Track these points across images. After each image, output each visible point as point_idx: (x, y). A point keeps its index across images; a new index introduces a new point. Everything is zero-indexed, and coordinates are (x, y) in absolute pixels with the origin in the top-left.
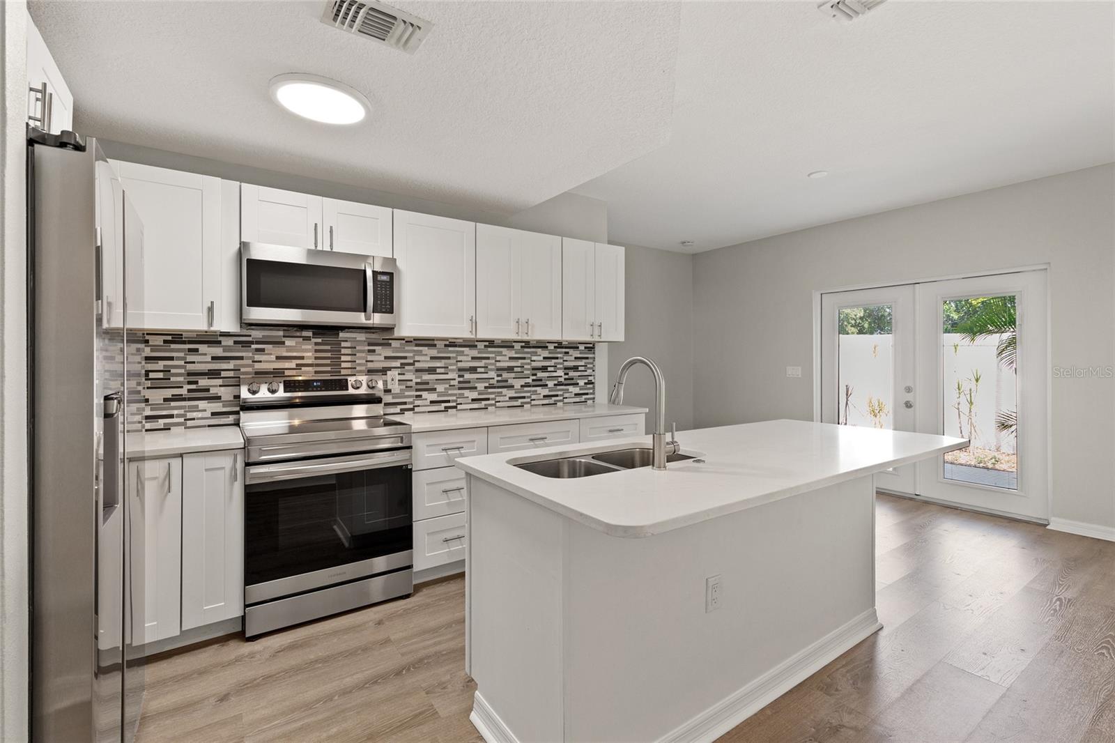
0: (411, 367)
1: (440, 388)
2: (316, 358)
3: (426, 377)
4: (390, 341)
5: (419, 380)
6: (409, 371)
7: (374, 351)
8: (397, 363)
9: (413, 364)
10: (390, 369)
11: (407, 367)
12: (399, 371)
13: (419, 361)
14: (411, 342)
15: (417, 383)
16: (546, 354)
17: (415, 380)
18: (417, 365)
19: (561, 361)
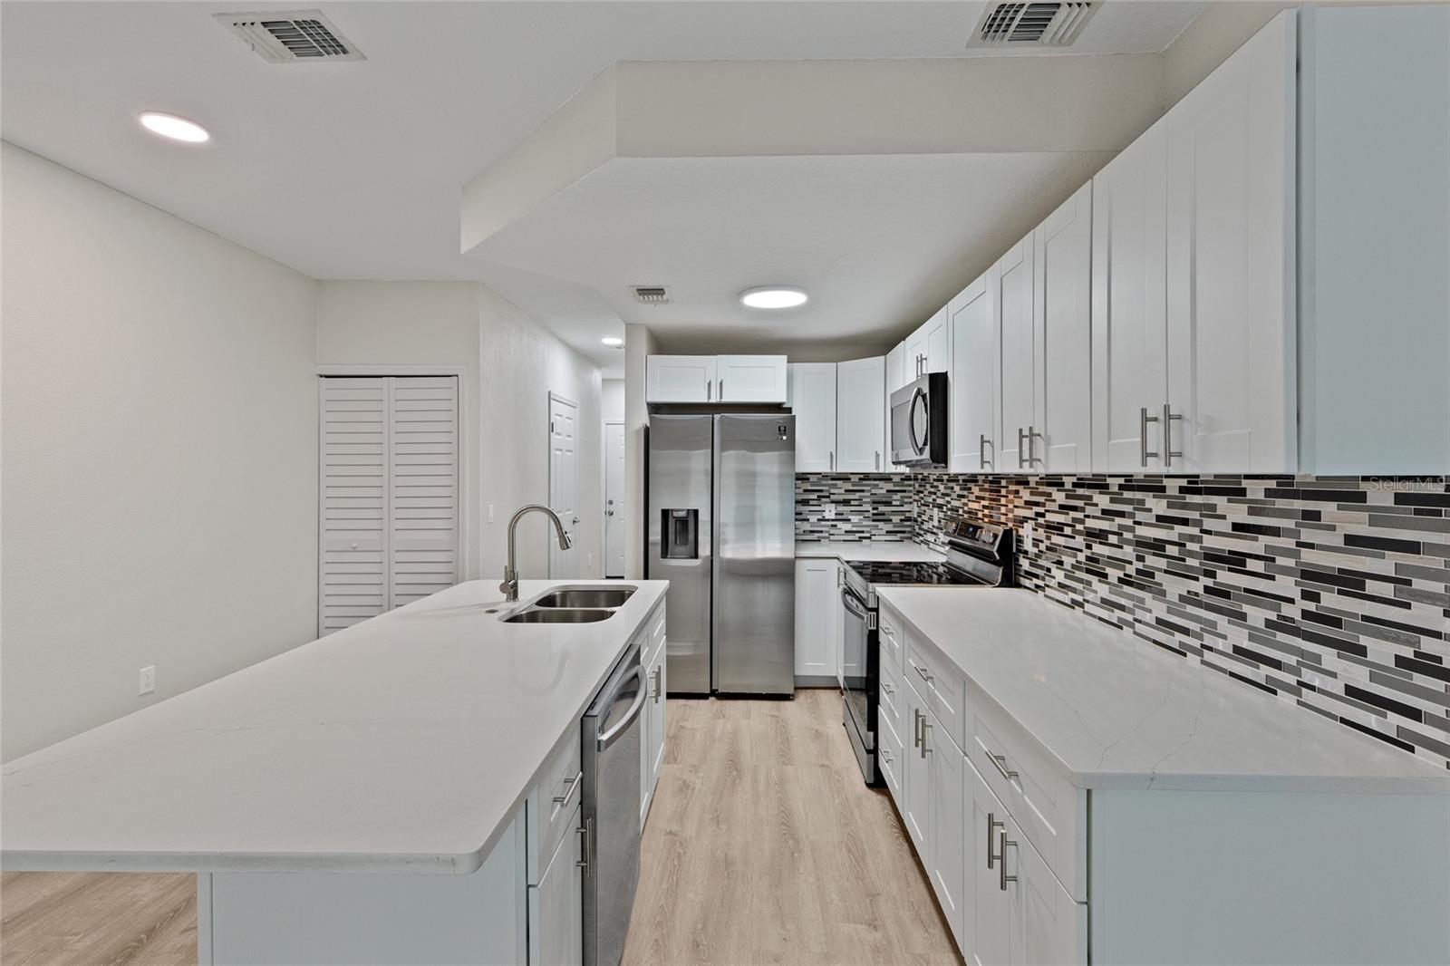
16: (1239, 513)
19: (1289, 543)
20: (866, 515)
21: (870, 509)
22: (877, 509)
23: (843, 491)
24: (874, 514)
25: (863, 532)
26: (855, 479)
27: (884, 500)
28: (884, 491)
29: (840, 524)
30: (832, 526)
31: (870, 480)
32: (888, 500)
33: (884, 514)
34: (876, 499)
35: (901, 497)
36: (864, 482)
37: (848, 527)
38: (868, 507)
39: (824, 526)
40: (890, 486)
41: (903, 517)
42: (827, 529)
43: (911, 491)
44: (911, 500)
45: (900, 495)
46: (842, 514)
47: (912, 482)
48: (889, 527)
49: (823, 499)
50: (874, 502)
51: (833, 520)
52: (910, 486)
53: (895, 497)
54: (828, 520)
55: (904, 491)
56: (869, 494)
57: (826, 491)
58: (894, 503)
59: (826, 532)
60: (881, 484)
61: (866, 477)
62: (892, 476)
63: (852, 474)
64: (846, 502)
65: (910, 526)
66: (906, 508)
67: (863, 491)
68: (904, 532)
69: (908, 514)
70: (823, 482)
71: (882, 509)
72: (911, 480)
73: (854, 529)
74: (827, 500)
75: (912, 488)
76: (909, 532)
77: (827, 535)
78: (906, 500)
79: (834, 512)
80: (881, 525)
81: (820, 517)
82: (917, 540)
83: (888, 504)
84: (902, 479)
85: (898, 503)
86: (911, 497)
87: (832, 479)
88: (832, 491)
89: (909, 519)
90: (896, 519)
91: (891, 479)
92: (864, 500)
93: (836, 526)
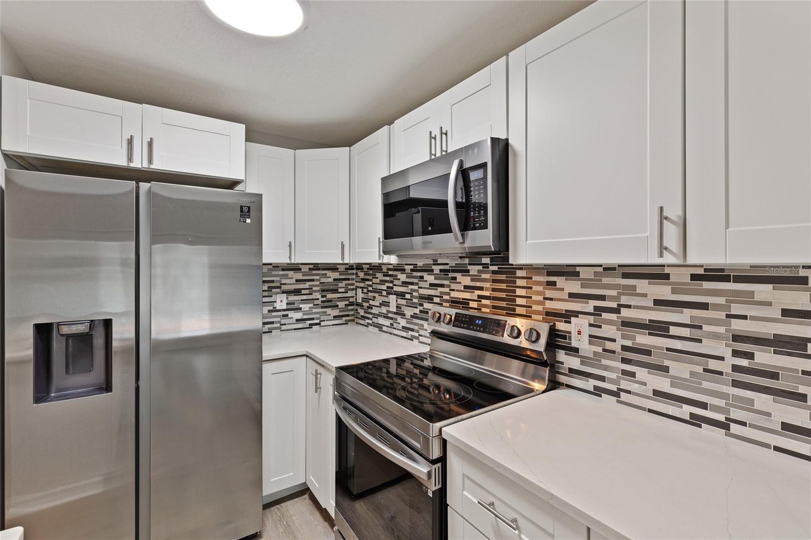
0: (613, 317)
1: (679, 369)
2: (494, 290)
3: (643, 339)
4: (578, 269)
5: (629, 343)
6: (610, 322)
7: (554, 284)
8: (590, 306)
9: (616, 311)
10: (576, 314)
11: (605, 315)
12: (591, 319)
13: (629, 307)
14: (614, 269)
15: (624, 348)
17: (621, 342)
18: (625, 312)
20: (316, 302)
21: (319, 297)
22: (326, 296)
23: (293, 281)
24: (323, 302)
25: (313, 319)
26: (305, 269)
27: (331, 287)
28: (331, 280)
29: (291, 314)
30: (284, 316)
31: (319, 269)
32: (334, 287)
33: (331, 301)
34: (325, 288)
35: (346, 284)
36: (314, 272)
37: (299, 315)
38: (317, 295)
39: (275, 317)
40: (336, 275)
41: (347, 303)
42: (278, 319)
43: (353, 279)
44: (354, 287)
45: (345, 282)
46: (294, 303)
47: (354, 271)
48: (336, 312)
49: (274, 290)
50: (323, 291)
51: (284, 310)
52: (353, 274)
53: (340, 285)
54: (279, 311)
55: (348, 279)
56: (318, 283)
57: (277, 281)
58: (340, 290)
59: (277, 322)
60: (329, 273)
61: (316, 267)
62: (338, 266)
63: (302, 264)
64: (297, 292)
65: (352, 310)
66: (350, 294)
67: (313, 280)
68: (348, 316)
69: (351, 300)
70: (274, 273)
71: (330, 296)
72: (353, 269)
73: (305, 317)
74: (278, 290)
75: (354, 277)
76: (352, 315)
77: (278, 325)
78: (350, 287)
79: (285, 302)
80: (329, 311)
81: (271, 308)
82: (362, 322)
83: (335, 291)
84: (346, 269)
85: (343, 290)
86: (353, 284)
87: (283, 270)
88: (284, 281)
89: (352, 304)
90: (341, 304)
91: (338, 269)
92: (314, 289)
93: (287, 315)
